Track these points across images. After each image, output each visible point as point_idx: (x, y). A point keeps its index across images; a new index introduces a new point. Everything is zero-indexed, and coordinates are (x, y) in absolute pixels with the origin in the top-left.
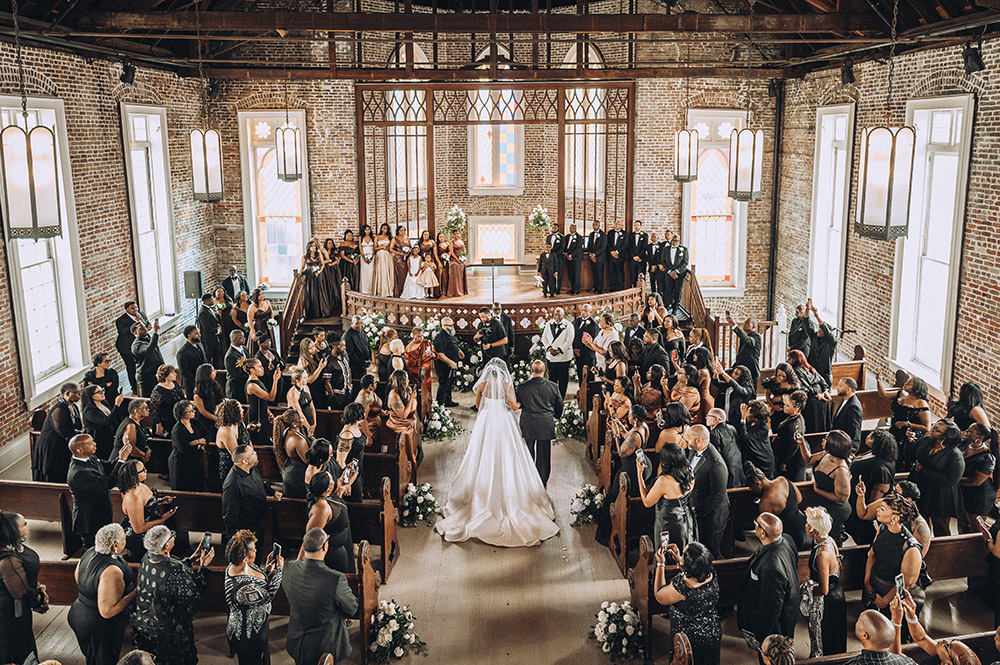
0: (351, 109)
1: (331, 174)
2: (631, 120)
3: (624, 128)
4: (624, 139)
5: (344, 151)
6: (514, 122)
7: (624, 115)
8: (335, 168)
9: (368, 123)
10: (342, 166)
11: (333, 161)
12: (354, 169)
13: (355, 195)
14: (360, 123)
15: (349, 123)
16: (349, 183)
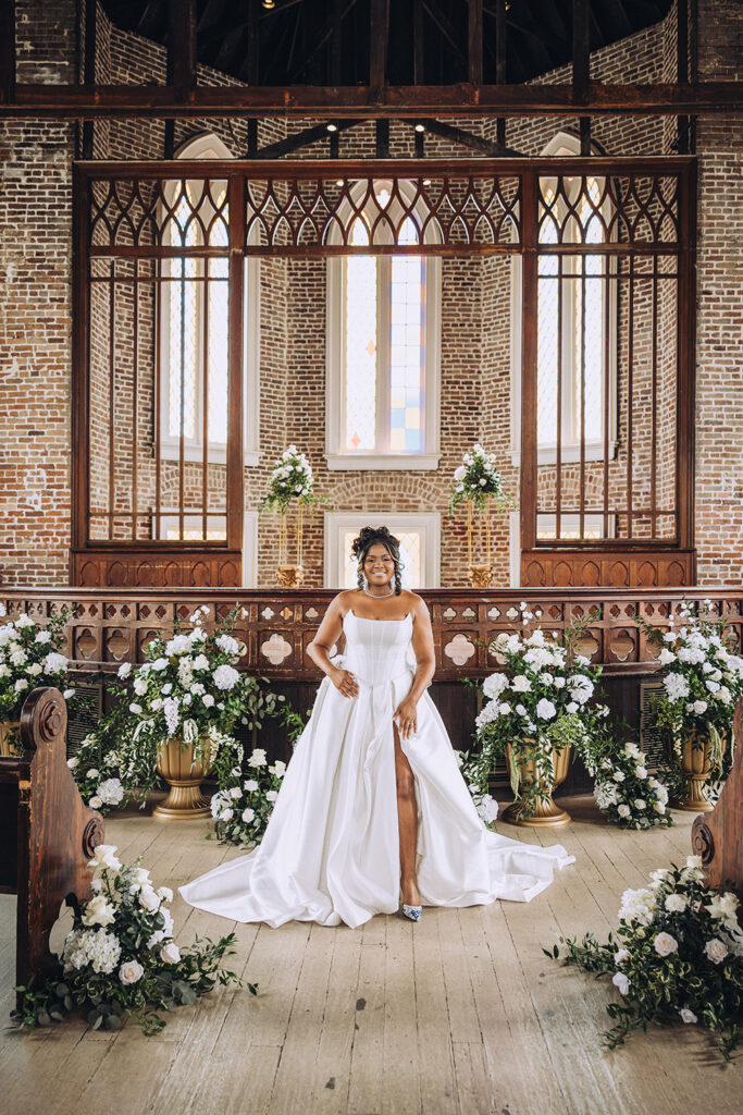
0: (64, 220)
1: (15, 366)
2: (687, 248)
3: (668, 264)
4: (668, 289)
5: (46, 313)
6: (422, 249)
7: (668, 234)
8: (24, 352)
9: (104, 251)
10: (40, 347)
11: (20, 336)
12: (67, 354)
13: (65, 412)
14: (82, 252)
15: (59, 252)
16: (55, 384)
